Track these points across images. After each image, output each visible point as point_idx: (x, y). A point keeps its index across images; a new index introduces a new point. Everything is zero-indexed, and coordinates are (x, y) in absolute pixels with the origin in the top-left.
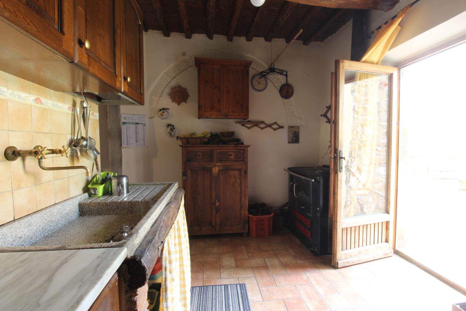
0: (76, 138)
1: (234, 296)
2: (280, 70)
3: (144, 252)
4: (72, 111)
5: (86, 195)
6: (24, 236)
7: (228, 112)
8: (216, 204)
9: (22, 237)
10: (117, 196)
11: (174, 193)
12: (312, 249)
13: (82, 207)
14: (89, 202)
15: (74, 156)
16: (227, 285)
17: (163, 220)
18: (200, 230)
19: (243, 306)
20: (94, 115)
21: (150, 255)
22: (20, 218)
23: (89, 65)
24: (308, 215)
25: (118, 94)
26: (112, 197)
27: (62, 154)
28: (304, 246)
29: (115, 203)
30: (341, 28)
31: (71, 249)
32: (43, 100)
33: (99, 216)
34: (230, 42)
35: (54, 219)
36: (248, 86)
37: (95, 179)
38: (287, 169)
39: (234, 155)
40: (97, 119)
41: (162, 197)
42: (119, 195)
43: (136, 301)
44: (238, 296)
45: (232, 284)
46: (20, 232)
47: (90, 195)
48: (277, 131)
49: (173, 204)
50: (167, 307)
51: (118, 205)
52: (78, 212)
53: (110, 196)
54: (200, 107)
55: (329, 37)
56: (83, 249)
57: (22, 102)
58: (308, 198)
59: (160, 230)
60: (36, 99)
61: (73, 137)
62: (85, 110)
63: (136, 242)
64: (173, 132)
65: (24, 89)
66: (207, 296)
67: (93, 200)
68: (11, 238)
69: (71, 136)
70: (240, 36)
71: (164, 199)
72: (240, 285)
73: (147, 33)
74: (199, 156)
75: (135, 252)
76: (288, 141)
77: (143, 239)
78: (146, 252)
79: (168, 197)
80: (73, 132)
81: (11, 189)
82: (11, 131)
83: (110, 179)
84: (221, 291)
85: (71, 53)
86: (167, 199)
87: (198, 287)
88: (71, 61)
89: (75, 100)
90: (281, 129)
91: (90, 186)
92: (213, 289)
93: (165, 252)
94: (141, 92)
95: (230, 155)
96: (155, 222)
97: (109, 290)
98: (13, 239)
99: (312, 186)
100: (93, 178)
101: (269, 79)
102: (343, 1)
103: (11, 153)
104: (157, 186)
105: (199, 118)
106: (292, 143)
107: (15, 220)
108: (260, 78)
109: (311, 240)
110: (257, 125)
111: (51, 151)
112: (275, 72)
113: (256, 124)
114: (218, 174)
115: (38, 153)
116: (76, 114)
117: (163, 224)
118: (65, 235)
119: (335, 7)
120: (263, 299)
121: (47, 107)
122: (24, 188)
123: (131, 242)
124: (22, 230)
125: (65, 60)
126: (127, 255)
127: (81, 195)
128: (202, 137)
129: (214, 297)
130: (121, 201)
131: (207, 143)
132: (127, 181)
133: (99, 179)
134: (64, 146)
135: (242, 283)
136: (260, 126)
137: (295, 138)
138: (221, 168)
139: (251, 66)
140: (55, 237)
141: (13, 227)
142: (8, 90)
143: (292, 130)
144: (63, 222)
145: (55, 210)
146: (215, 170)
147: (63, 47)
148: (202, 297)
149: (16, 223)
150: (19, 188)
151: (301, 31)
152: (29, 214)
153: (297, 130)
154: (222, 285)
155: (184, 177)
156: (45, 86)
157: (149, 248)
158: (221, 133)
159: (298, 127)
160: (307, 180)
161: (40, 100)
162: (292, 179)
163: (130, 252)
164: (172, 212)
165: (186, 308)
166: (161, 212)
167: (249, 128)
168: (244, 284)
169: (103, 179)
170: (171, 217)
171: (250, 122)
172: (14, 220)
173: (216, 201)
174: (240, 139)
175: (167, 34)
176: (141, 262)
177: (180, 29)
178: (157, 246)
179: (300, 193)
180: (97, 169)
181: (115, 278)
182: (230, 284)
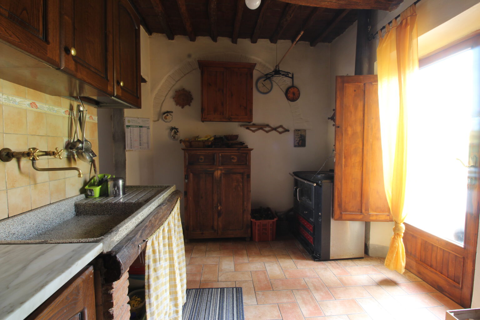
0: (72, 141)
1: (229, 299)
2: (285, 72)
3: (121, 249)
4: (69, 115)
5: (83, 196)
6: (17, 233)
7: (231, 115)
8: (218, 208)
9: (15, 234)
10: (113, 197)
11: (170, 195)
12: (314, 255)
13: (78, 207)
14: (84, 203)
15: (70, 158)
16: (224, 288)
17: (149, 220)
18: (202, 234)
19: (237, 309)
20: (92, 118)
21: (128, 251)
22: (14, 216)
23: (77, 71)
24: (311, 220)
25: (111, 98)
26: (107, 199)
27: (55, 156)
28: (307, 252)
29: (110, 204)
30: (348, 29)
31: (52, 243)
32: (38, 104)
33: (94, 216)
34: (235, 45)
35: (48, 218)
36: (252, 89)
37: (92, 181)
38: (292, 173)
39: (236, 159)
40: (95, 122)
41: (154, 199)
42: (115, 197)
43: (112, 294)
44: (233, 299)
45: (228, 288)
46: (14, 229)
47: (87, 197)
48: (282, 134)
49: (164, 206)
50: (150, 304)
51: (112, 206)
52: (74, 213)
53: (106, 197)
54: (203, 110)
55: (337, 38)
56: (63, 243)
57: (17, 106)
58: (311, 203)
59: (144, 230)
60: (31, 104)
61: (70, 140)
62: (82, 114)
63: (114, 239)
64: (177, 135)
65: (18, 94)
66: (202, 299)
67: (90, 201)
68: (4, 234)
69: (68, 138)
70: (245, 38)
71: (155, 200)
72: (236, 288)
73: (151, 36)
74: (202, 159)
75: (113, 248)
76: (294, 145)
77: (124, 237)
78: (123, 248)
79: (160, 199)
80: (70, 135)
81: (5, 188)
82: (5, 133)
83: (107, 181)
84: (216, 294)
85: (57, 61)
86: (159, 200)
87: (194, 289)
88: (57, 68)
89: (72, 104)
90: (287, 133)
91: (87, 187)
92: (209, 292)
93: (149, 251)
94: (138, 96)
95: (233, 158)
96: (141, 222)
97: (81, 281)
98: (6, 235)
99: (314, 190)
100: (91, 180)
101: (274, 81)
102: (344, 2)
103: (5, 154)
104: (154, 188)
105: (203, 121)
106: (298, 147)
107: (10, 217)
108: (264, 81)
109: (313, 245)
110: (262, 129)
111: (45, 153)
112: (280, 74)
113: (261, 127)
114: (221, 177)
115: (30, 154)
116: (73, 117)
117: (149, 224)
118: (57, 233)
119: (337, 8)
120: (257, 303)
121: (42, 111)
122: (18, 187)
123: (109, 239)
124: (15, 227)
125: (51, 67)
126: (103, 250)
127: (77, 196)
128: (205, 140)
129: (209, 300)
130: (115, 202)
131: (209, 146)
132: (123, 183)
133: (96, 181)
134: (57, 148)
135: (239, 287)
136: (264, 129)
137: (301, 141)
138: (223, 172)
139: (255, 68)
140: (48, 234)
141: (7, 224)
142: (3, 95)
143: (298, 133)
144: (58, 221)
145: (50, 209)
146: (218, 173)
147: (48, 56)
148: (197, 299)
149: (10, 220)
150: (13, 187)
151: (302, 33)
152: (24, 213)
153: (303, 134)
154: (218, 288)
155: (186, 181)
156: (41, 91)
157: (127, 245)
158: (225, 136)
159: (305, 131)
160: (310, 185)
161: (36, 104)
162: (296, 183)
163: (107, 248)
164: (161, 213)
165: (177, 308)
166: (150, 213)
167: (253, 131)
168: (240, 287)
169: (99, 181)
170: (160, 219)
171: (254, 125)
172: (8, 218)
173: (219, 205)
174: (245, 142)
175: (171, 37)
176: (116, 257)
177: (184, 32)
178: (137, 244)
179: (303, 197)
180: (95, 171)
181: (90, 270)
182: (226, 287)
